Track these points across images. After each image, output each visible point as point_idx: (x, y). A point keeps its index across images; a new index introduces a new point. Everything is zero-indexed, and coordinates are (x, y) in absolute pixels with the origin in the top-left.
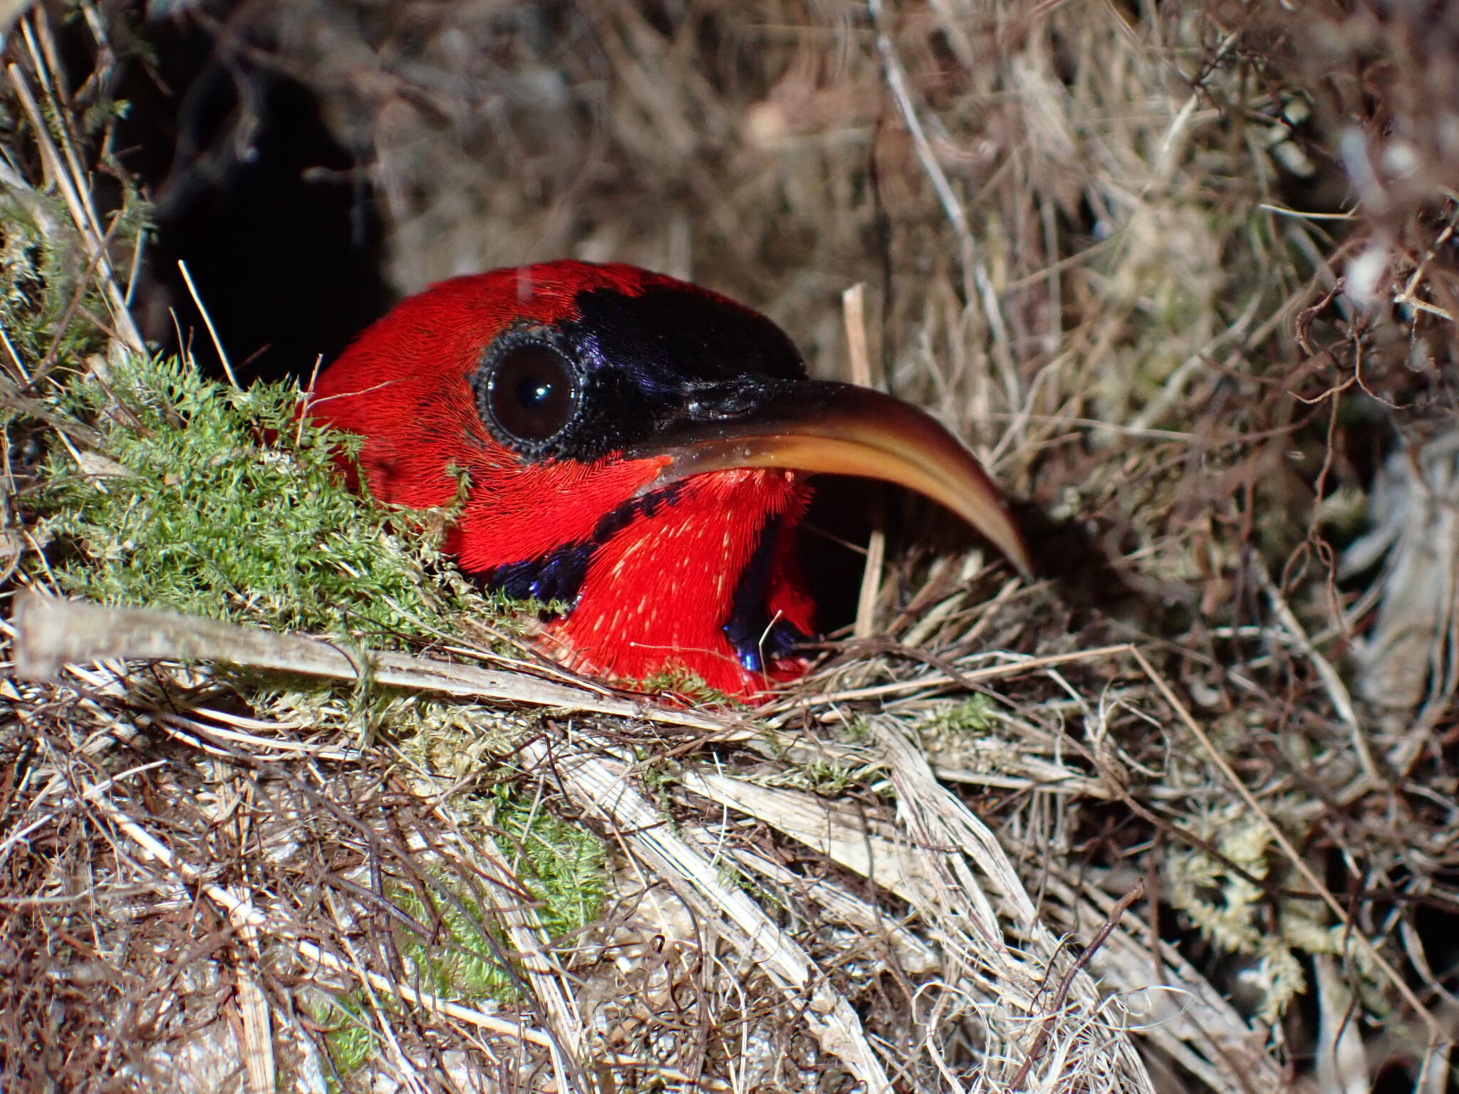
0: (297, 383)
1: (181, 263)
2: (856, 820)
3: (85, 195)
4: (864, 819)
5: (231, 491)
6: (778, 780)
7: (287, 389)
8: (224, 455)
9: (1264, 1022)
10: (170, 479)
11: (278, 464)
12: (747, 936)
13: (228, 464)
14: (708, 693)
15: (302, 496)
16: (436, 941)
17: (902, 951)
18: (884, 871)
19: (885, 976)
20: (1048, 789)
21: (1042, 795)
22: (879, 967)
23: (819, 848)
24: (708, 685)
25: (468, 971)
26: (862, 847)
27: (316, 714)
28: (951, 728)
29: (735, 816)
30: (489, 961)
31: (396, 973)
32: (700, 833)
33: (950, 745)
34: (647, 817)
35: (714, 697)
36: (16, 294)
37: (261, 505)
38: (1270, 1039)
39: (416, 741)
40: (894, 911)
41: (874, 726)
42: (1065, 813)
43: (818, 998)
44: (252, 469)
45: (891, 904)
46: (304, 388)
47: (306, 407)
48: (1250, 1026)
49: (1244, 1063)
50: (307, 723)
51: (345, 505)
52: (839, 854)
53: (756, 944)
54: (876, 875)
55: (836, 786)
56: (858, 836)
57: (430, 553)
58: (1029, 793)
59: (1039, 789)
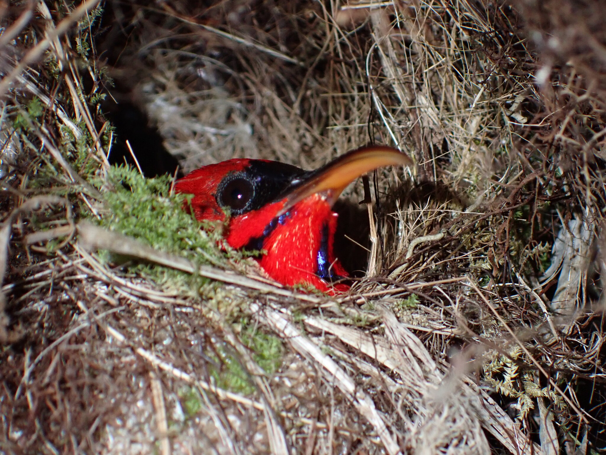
0: (170, 175)
1: (127, 142)
2: (370, 339)
3: (92, 122)
4: (373, 339)
5: (148, 212)
6: (342, 321)
7: (167, 177)
8: (145, 197)
9: (519, 420)
10: (126, 207)
11: (164, 202)
12: (332, 374)
13: (146, 201)
14: (317, 291)
15: (172, 215)
16: (222, 370)
17: (388, 385)
18: (380, 356)
19: (382, 393)
20: (438, 332)
21: (436, 334)
22: (379, 388)
23: (357, 347)
24: (316, 288)
25: (233, 381)
26: (372, 347)
27: (178, 290)
28: (403, 308)
29: (327, 333)
30: (241, 378)
31: (208, 381)
32: (315, 339)
33: (403, 314)
34: (295, 333)
35: (318, 292)
36: (69, 153)
37: (157, 218)
38: (522, 427)
39: (214, 301)
40: (384, 371)
41: (376, 306)
42: (445, 342)
43: (358, 395)
44: (155, 203)
45: (383, 368)
46: (173, 176)
47: (173, 184)
48: (514, 421)
49: (512, 434)
50: (174, 293)
51: (187, 219)
52: (364, 350)
53: (335, 377)
54: (378, 358)
55: (363, 323)
56: (371, 344)
57: (217, 236)
58: (431, 333)
59: (435, 332)
